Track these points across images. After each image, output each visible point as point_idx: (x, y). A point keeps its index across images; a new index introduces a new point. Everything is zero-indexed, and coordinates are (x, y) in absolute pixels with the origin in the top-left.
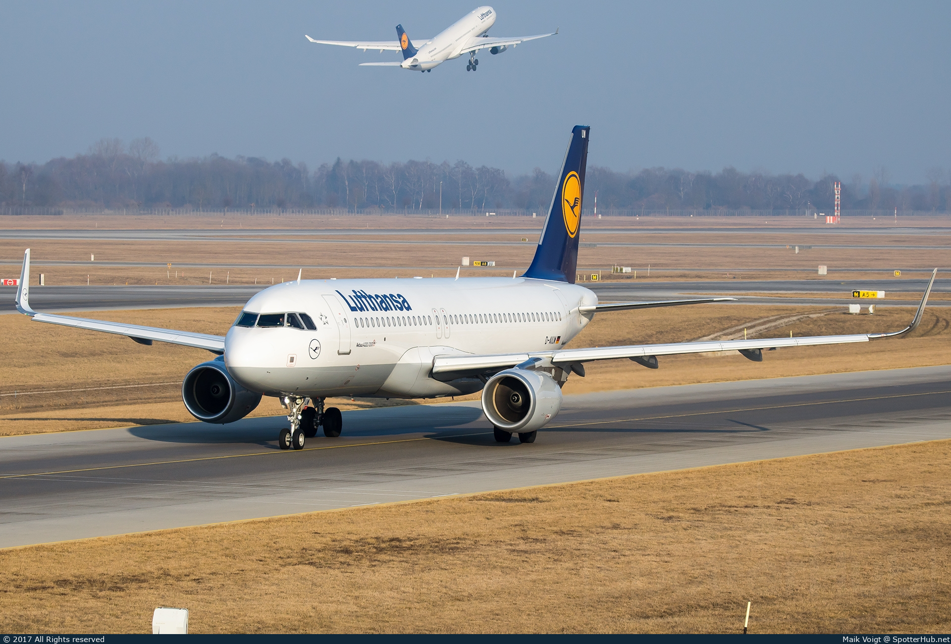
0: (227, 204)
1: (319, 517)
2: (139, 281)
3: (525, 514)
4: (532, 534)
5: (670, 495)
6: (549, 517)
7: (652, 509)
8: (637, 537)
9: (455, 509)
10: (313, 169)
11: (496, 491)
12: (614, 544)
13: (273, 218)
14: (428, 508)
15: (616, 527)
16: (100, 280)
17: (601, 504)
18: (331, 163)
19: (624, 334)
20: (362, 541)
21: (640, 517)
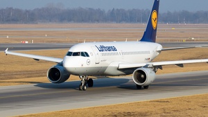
0: (83, 20)
1: (108, 107)
2: (59, 42)
3: (165, 106)
4: (167, 111)
5: (205, 100)
6: (171, 106)
7: (200, 104)
8: (195, 112)
9: (145, 104)
10: (106, 11)
11: (157, 99)
12: (189, 114)
13: (95, 25)
14: (138, 104)
15: (190, 109)
16: (48, 42)
17: (186, 103)
18: (112, 9)
19: (192, 56)
20: (120, 113)
21: (196, 106)
